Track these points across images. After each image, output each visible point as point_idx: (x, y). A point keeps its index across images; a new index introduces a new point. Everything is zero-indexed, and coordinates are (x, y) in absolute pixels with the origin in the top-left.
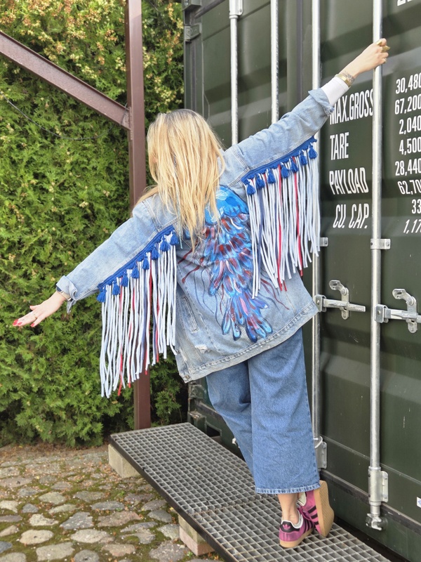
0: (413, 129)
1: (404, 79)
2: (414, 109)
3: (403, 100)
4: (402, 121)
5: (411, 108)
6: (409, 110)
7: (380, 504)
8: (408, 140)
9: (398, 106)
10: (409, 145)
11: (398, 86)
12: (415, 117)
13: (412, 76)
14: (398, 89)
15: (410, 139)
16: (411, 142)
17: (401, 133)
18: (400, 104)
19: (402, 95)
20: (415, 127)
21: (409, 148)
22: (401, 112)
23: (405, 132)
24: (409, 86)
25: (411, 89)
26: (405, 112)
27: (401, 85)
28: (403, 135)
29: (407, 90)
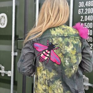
0: (88, 20)
1: (83, 2)
2: (88, 13)
3: (83, 9)
4: (82, 17)
5: (87, 12)
6: (86, 13)
8: (85, 23)
9: (80, 11)
10: (85, 25)
11: (80, 4)
12: (89, 16)
13: (87, 2)
14: (80, 5)
15: (86, 23)
16: (87, 24)
17: (81, 20)
18: (81, 11)
19: (81, 8)
20: (89, 19)
21: (86, 26)
22: (82, 13)
23: (84, 20)
24: (86, 5)
25: (87, 6)
26: (84, 13)
27: (81, 4)
28: (83, 21)
29: (84, 6)
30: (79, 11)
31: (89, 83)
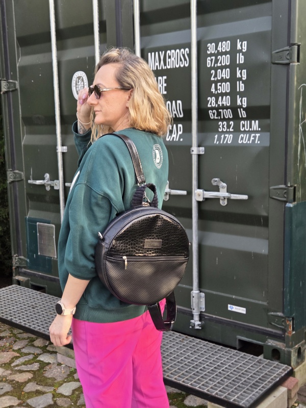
0: (222, 78)
1: (214, 44)
2: (223, 64)
3: (214, 58)
4: (213, 72)
5: (221, 63)
6: (219, 65)
7: (199, 313)
8: (219, 84)
10: (219, 87)
12: (224, 70)
13: (220, 43)
14: (209, 50)
16: (221, 85)
18: (211, 60)
19: (211, 55)
20: (224, 76)
21: (219, 90)
22: (212, 66)
23: (216, 78)
24: (218, 49)
25: (220, 51)
26: (216, 65)
27: (211, 48)
28: (214, 80)
29: (216, 51)
30: (208, 61)
31: (227, 192)
